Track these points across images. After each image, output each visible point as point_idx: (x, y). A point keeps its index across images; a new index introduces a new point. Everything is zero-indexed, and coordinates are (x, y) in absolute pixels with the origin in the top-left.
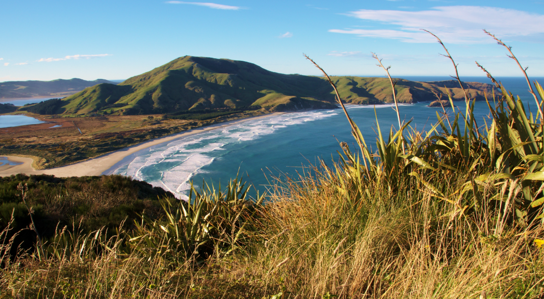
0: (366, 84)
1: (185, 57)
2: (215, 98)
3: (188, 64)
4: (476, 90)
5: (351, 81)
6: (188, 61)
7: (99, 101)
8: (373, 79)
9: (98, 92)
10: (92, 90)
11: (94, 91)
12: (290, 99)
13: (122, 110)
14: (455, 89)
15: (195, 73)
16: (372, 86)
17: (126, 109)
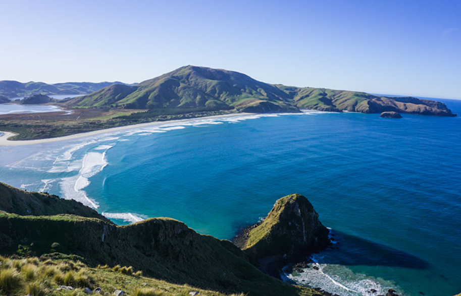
0: (334, 95)
1: (187, 66)
2: (200, 99)
3: (187, 72)
4: (425, 106)
5: (322, 92)
6: (190, 69)
7: (111, 97)
8: (341, 91)
9: (111, 91)
10: (108, 89)
11: (109, 90)
12: (260, 103)
13: (124, 105)
14: (407, 104)
15: (191, 79)
16: (339, 97)
17: (127, 104)
